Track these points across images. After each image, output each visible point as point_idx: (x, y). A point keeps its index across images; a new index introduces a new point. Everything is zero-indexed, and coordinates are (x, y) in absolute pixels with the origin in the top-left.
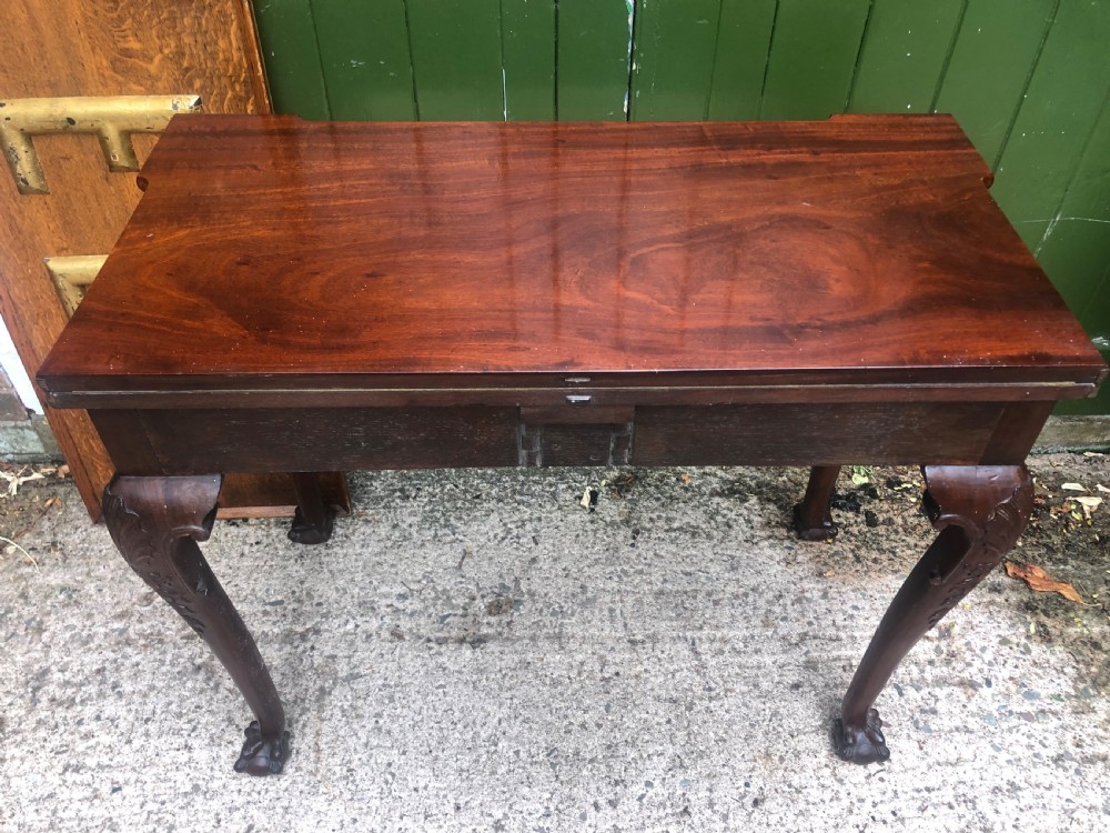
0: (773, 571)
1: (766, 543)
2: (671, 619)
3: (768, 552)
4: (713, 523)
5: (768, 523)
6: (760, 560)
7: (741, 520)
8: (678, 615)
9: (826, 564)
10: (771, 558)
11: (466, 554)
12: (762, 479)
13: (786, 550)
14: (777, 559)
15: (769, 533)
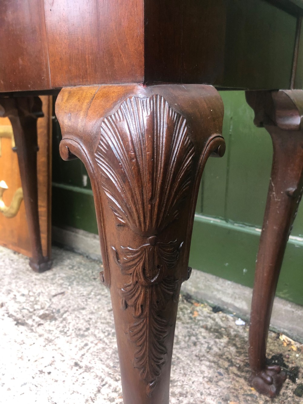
0: (194, 379)
1: (208, 363)
2: (108, 366)
3: (204, 368)
4: (187, 338)
5: (221, 356)
6: (194, 369)
7: (206, 345)
8: (114, 367)
9: (237, 397)
10: (202, 372)
11: (63, 293)
12: (241, 334)
13: (216, 374)
14: (205, 375)
15: (215, 360)
